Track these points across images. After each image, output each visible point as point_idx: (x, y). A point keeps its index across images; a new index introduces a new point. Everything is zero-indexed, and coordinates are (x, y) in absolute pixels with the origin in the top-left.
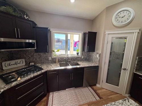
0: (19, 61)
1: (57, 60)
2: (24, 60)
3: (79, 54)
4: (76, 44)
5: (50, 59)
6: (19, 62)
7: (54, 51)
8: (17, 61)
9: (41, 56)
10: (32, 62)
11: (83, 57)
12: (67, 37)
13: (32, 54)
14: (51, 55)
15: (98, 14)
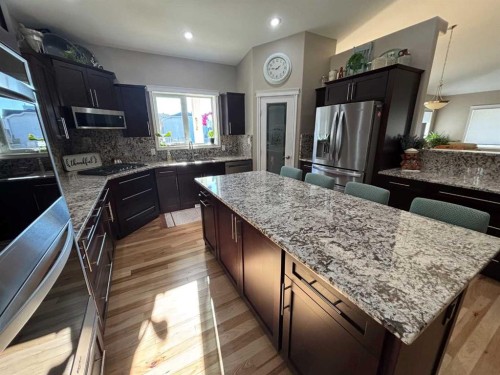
0: (88, 156)
1: (169, 154)
2: (97, 156)
3: (216, 142)
4: (205, 118)
5: (153, 152)
6: (89, 160)
7: (159, 135)
8: (85, 156)
9: (133, 146)
10: (117, 159)
11: (224, 149)
12: (184, 105)
13: (113, 143)
14: (154, 144)
15: (244, 55)
